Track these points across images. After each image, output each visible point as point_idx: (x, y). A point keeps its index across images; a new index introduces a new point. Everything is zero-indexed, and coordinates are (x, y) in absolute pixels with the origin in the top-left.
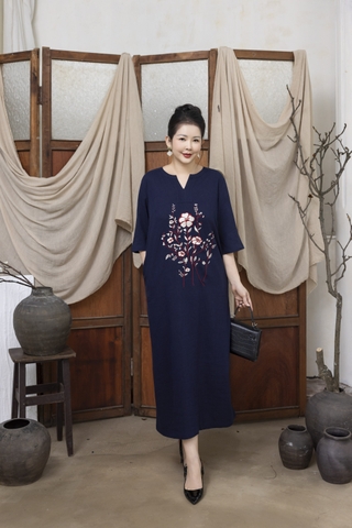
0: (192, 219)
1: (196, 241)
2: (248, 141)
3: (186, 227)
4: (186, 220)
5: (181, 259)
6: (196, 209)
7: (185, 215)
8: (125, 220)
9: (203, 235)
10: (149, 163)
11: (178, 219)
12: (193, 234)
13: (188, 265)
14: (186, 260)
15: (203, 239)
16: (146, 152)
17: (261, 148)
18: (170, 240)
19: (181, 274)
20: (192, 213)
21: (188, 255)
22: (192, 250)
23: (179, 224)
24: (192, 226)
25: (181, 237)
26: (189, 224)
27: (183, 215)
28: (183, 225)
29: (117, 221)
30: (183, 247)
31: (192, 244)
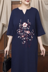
0: (27, 25)
1: (28, 32)
2: (41, 2)
3: (25, 28)
4: (25, 25)
5: (23, 38)
6: (28, 21)
7: (25, 23)
8: (5, 24)
9: (30, 30)
10: (13, 7)
11: (22, 25)
12: (27, 30)
13: (25, 40)
14: (24, 39)
15: (30, 32)
16: (12, 4)
17: (45, 4)
18: (19, 32)
19: (23, 43)
20: (27, 23)
21: (25, 37)
22: (26, 35)
23: (22, 26)
24: (27, 27)
25: (23, 30)
26: (26, 26)
27: (24, 23)
28: (24, 27)
29: (3, 24)
30: (23, 34)
31: (26, 33)
